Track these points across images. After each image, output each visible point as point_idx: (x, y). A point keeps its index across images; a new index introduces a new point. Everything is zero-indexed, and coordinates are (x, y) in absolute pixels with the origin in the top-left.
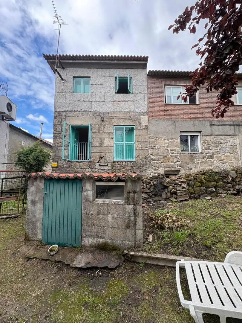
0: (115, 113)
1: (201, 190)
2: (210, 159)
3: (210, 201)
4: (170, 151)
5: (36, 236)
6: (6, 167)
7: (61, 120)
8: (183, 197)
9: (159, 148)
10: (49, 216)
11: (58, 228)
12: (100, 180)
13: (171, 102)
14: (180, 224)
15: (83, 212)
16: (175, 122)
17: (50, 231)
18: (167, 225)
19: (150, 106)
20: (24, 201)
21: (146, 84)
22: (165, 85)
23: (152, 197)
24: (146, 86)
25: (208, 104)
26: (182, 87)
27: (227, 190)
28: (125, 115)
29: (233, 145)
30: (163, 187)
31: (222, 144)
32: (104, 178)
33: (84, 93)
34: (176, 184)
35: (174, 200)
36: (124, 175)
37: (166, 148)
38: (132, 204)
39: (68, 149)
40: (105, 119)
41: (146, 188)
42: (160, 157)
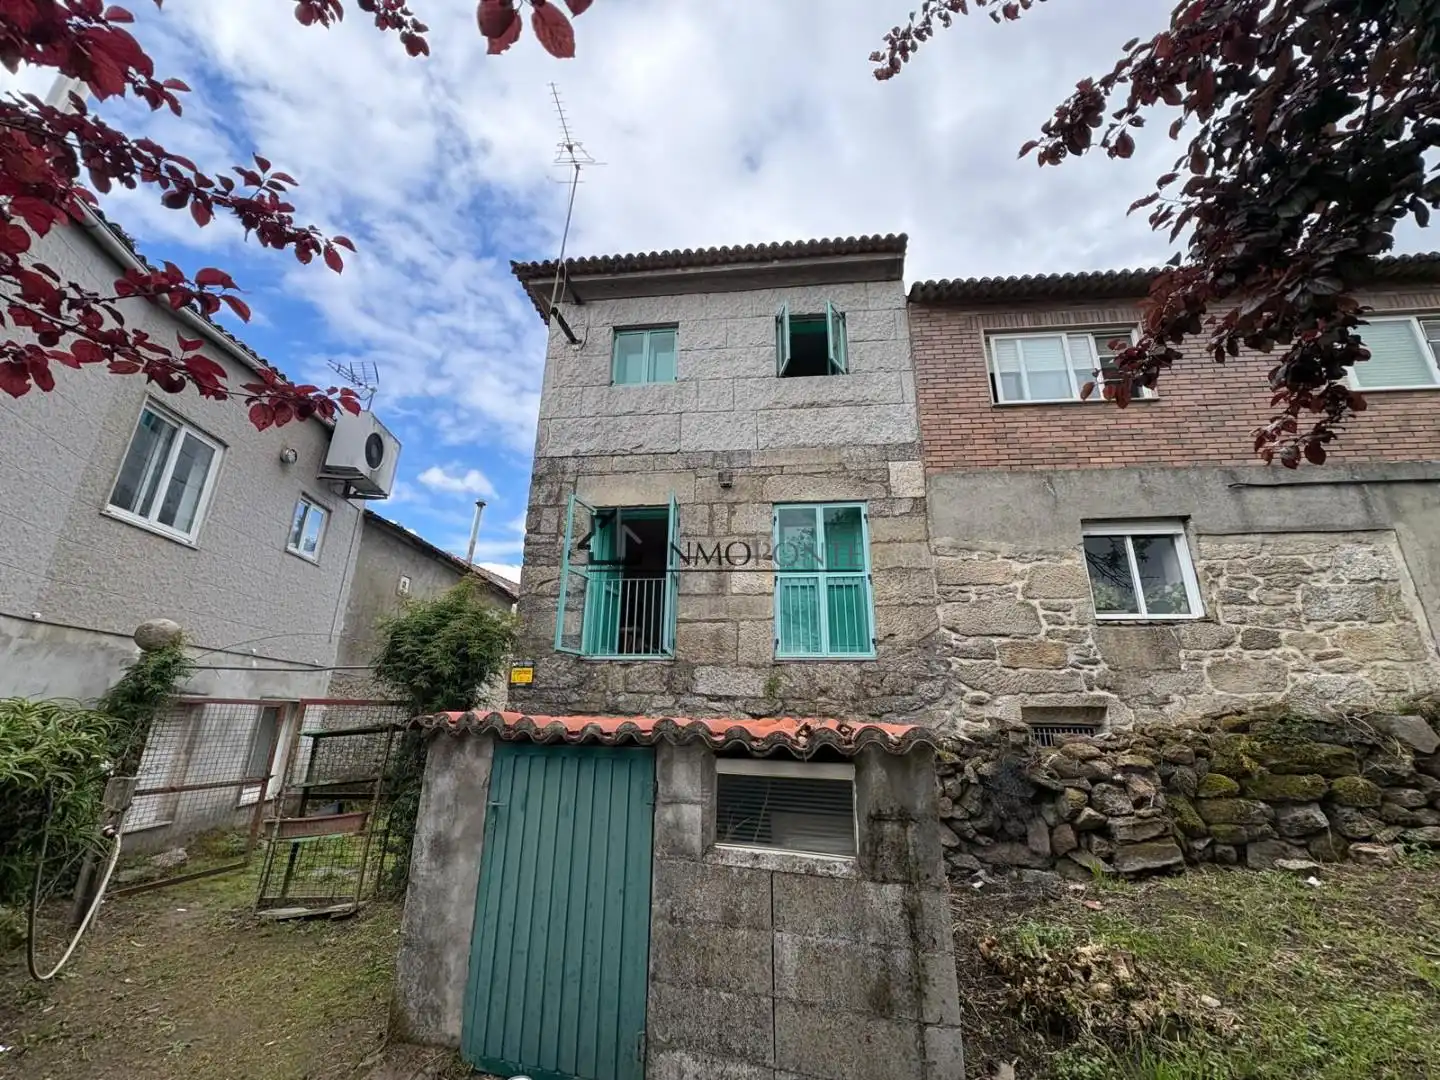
0: (775, 452)
1: (1244, 819)
2: (1258, 652)
3: (1312, 880)
4: (1041, 612)
5: (438, 1023)
6: (328, 684)
7: (561, 489)
8: (1151, 854)
9: (983, 597)
10: (502, 916)
11: (537, 988)
12: (737, 748)
13: (1022, 398)
14: (1162, 1012)
15: (656, 906)
16: (1050, 480)
17: (499, 997)
18: (1088, 1014)
19: (929, 417)
20: (387, 836)
21: (904, 334)
22: (986, 332)
23: (980, 845)
24: (907, 343)
25: (1201, 397)
26: (1064, 336)
27: (1397, 823)
28: (822, 460)
29: (1372, 580)
30: (1030, 795)
31: (1311, 578)
32: (754, 744)
33: (652, 384)
34: (1097, 779)
35: (1099, 865)
36: (844, 729)
37: (1020, 597)
38: (896, 881)
39: (580, 606)
40: (735, 479)
41: (944, 794)
42: (995, 640)
